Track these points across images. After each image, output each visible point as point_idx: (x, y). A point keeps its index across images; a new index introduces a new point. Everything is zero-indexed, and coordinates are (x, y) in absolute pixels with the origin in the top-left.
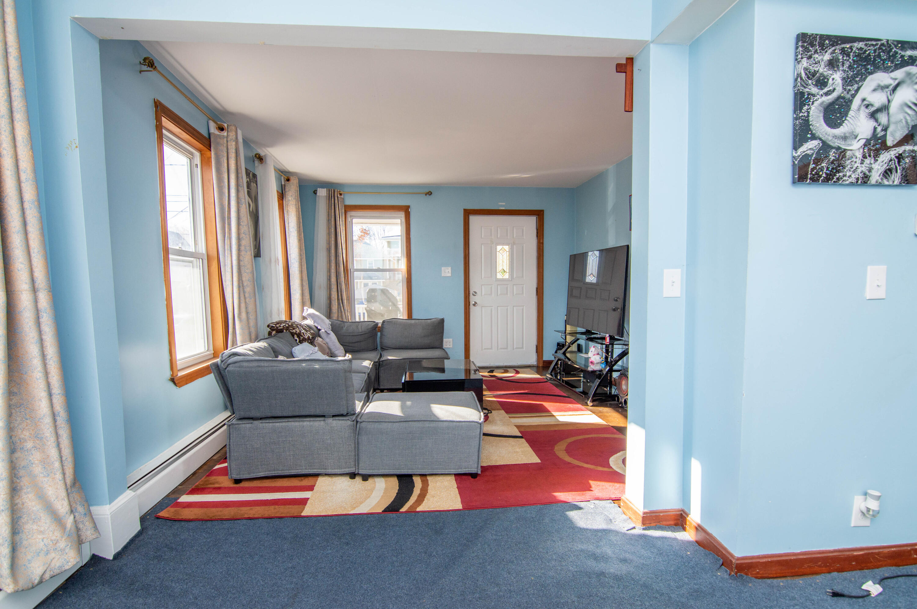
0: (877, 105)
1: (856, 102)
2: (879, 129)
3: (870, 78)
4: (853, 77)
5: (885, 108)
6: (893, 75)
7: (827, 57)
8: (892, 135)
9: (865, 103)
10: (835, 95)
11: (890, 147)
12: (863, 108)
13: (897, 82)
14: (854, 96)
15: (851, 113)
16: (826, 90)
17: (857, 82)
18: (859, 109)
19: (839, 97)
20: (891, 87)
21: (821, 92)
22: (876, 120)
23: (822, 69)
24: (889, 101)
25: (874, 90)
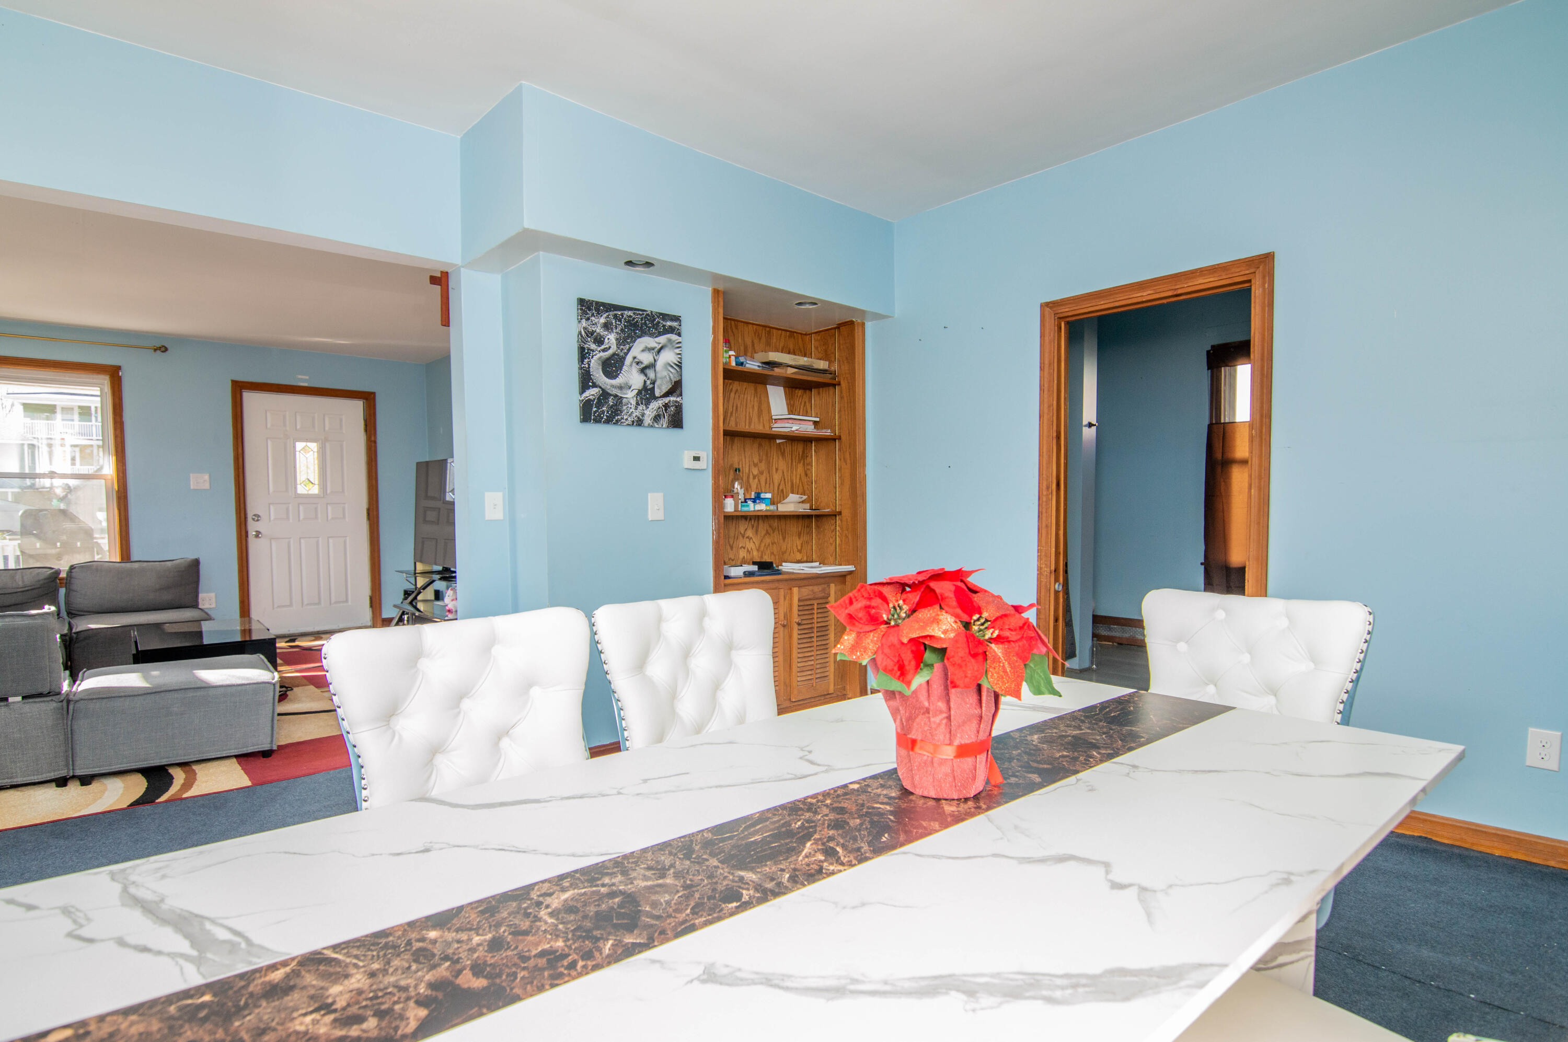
0: (646, 362)
1: (629, 359)
2: (648, 382)
3: (639, 340)
4: (625, 339)
5: (652, 366)
6: (657, 339)
7: (602, 320)
8: (660, 388)
9: (636, 360)
10: (610, 352)
11: (658, 398)
12: (634, 364)
13: (660, 346)
14: (626, 354)
15: (625, 368)
16: (603, 347)
17: (628, 343)
18: (631, 365)
19: (614, 354)
20: (656, 350)
21: (599, 349)
22: (646, 375)
23: (599, 330)
24: (655, 361)
25: (643, 351)
